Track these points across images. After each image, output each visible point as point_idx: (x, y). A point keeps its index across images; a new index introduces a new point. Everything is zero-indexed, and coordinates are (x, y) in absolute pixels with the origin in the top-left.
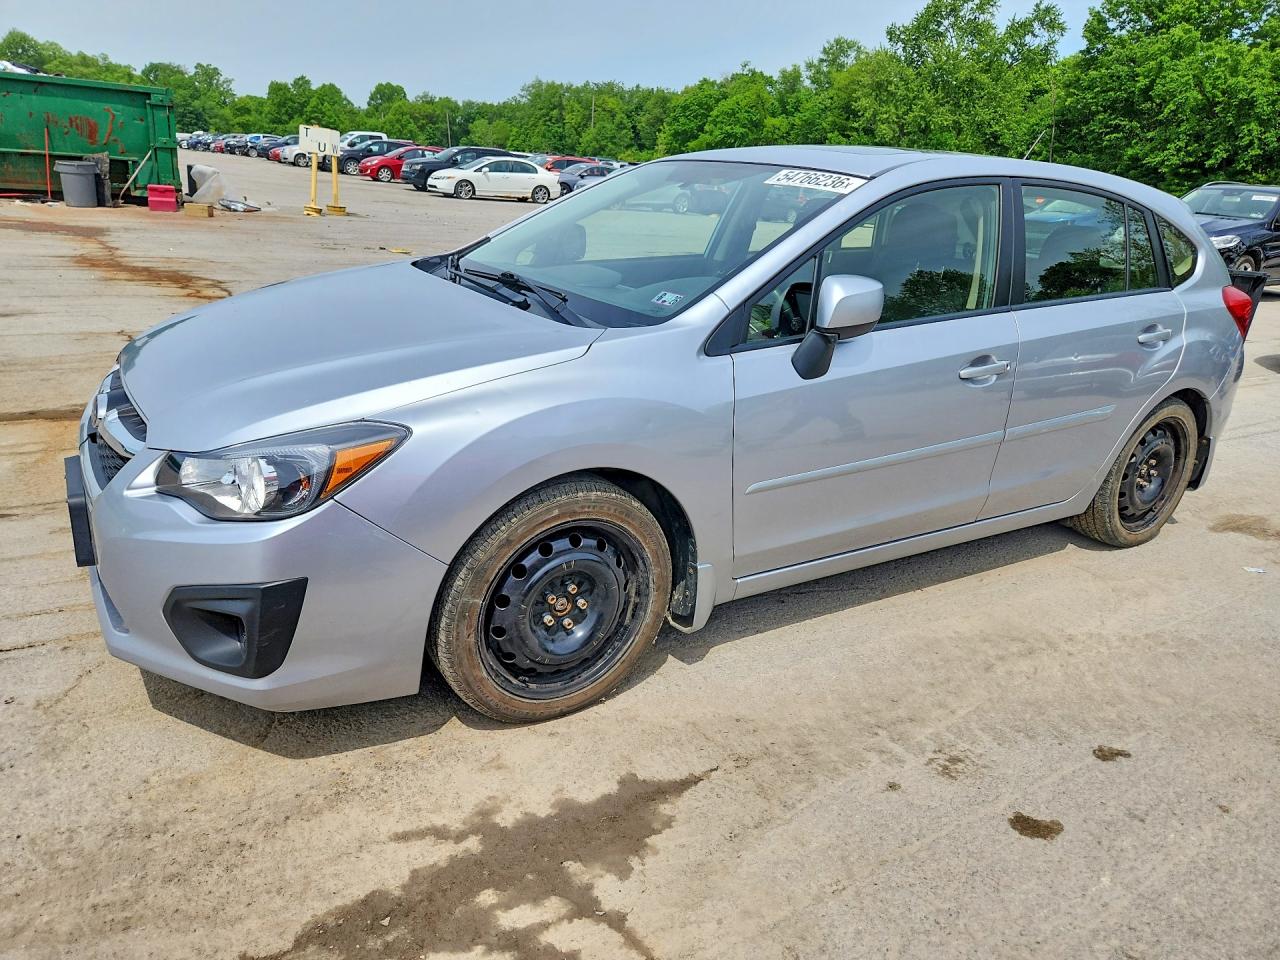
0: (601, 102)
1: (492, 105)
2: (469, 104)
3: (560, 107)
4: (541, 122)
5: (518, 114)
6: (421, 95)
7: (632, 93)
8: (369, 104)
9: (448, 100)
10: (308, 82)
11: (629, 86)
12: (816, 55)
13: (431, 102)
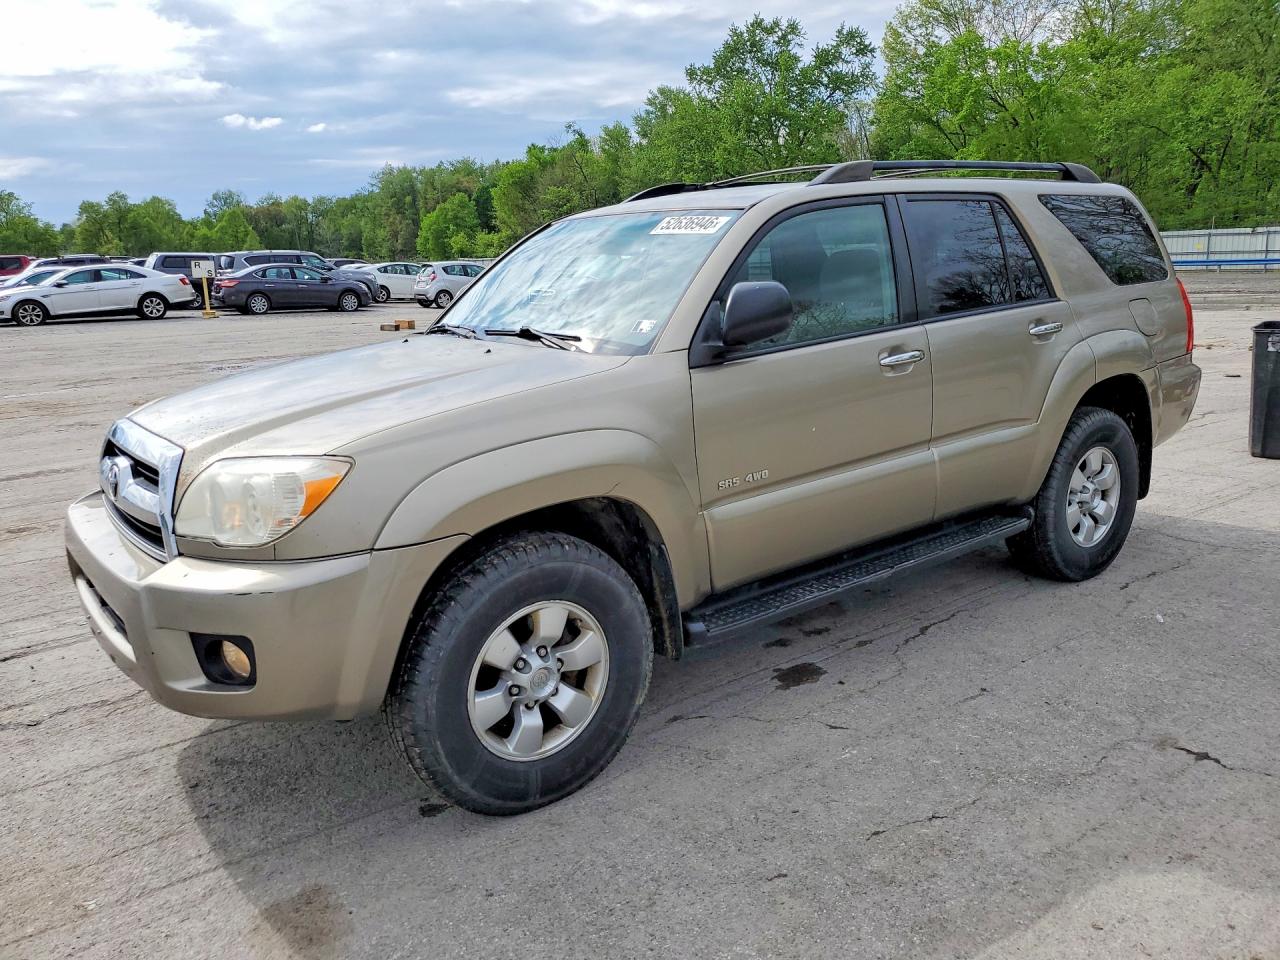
0: (455, 182)
1: (344, 199)
2: (321, 201)
3: (412, 191)
4: (394, 211)
5: (369, 204)
6: (265, 195)
7: (492, 169)
8: (205, 212)
9: (295, 199)
10: (123, 197)
11: (488, 162)
12: (642, 108)
13: (277, 204)
